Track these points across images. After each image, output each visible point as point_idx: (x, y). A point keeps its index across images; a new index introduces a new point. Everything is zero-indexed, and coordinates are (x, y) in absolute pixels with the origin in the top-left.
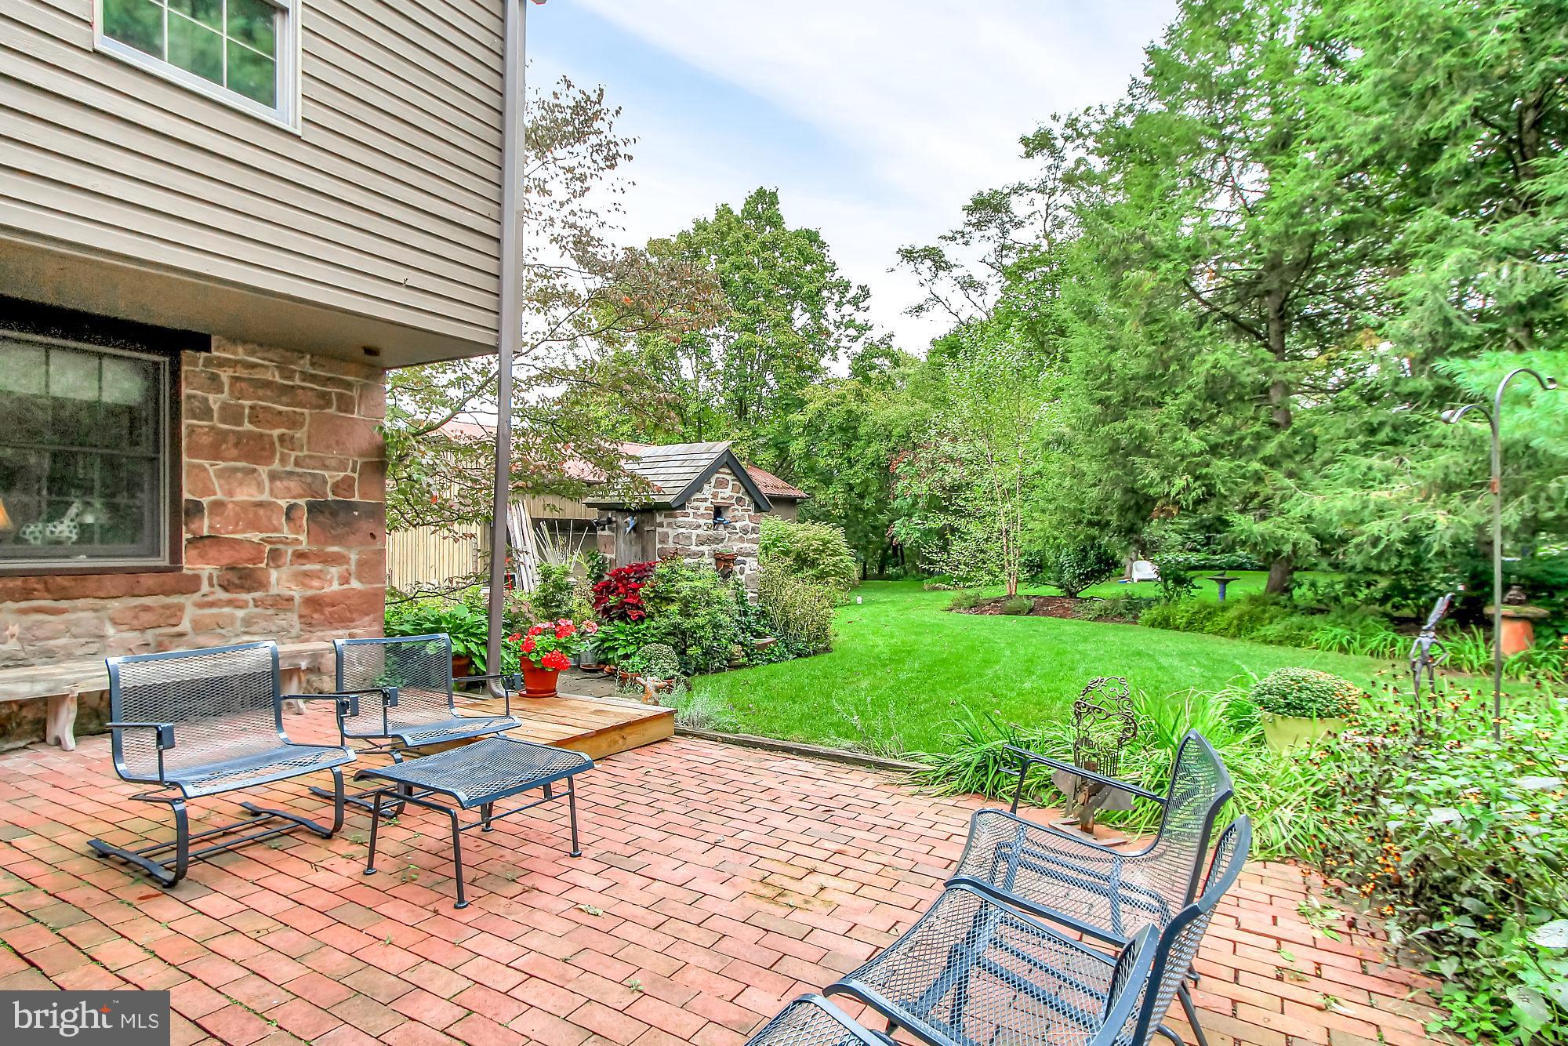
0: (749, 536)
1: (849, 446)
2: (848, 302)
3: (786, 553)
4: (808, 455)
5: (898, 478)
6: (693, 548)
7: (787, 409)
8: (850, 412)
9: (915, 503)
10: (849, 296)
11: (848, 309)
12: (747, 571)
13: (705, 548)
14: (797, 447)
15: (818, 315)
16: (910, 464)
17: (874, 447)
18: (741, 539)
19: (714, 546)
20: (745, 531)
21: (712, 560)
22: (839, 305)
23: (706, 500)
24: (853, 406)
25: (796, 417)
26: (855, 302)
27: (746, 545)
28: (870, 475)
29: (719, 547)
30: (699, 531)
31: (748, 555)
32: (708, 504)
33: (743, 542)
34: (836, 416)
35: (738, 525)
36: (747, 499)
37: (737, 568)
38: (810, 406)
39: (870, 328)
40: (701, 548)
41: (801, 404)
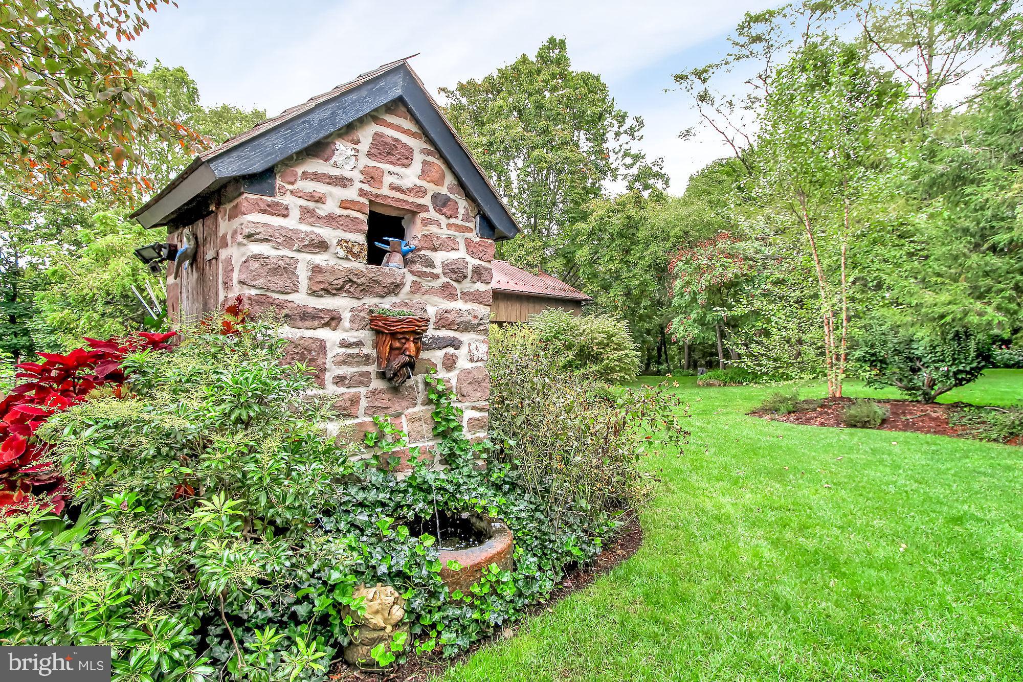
0: (467, 286)
1: (627, 252)
2: (626, 132)
3: (569, 347)
4: (592, 262)
5: (676, 277)
6: (301, 299)
7: (573, 221)
8: (629, 218)
9: (694, 300)
10: (625, 127)
11: (624, 138)
12: (463, 363)
13: (342, 304)
14: (582, 254)
15: (599, 139)
16: (687, 262)
17: (653, 248)
18: (447, 292)
19: (370, 301)
20: (457, 273)
21: (365, 335)
22: (617, 134)
23: (343, 182)
24: (632, 212)
25: (580, 225)
26: (631, 132)
27: (459, 305)
28: (648, 277)
29: (387, 304)
30: (319, 259)
31: (466, 327)
32: (351, 193)
33: (452, 296)
34: (617, 221)
35: (439, 257)
36: (463, 205)
37: (437, 356)
38: (593, 217)
39: (643, 157)
40: (327, 303)
41: (584, 217)
